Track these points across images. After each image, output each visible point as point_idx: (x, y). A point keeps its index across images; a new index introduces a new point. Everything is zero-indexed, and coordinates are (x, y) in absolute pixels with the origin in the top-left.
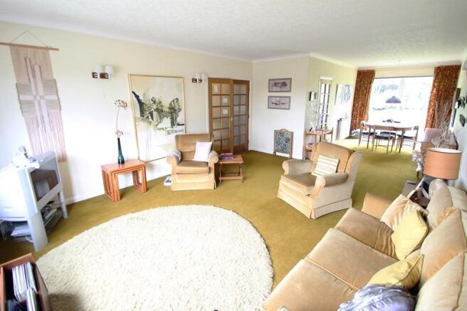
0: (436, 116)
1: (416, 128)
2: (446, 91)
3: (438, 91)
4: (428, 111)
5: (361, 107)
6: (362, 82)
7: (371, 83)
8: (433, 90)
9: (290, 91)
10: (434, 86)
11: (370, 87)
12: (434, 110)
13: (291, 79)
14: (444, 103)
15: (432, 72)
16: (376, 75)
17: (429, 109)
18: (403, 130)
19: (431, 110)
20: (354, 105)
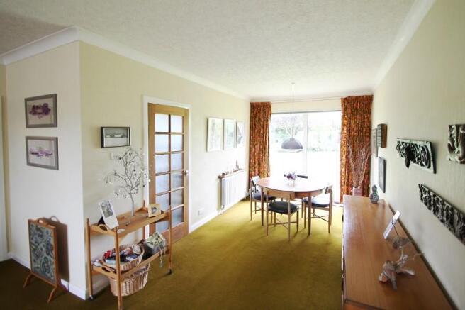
0: (353, 166)
1: (329, 191)
2: (359, 131)
3: (349, 130)
4: (341, 160)
5: (259, 153)
6: (257, 119)
7: (267, 119)
8: (343, 129)
9: (55, 125)
10: (344, 125)
11: (267, 126)
12: (347, 158)
13: (55, 96)
14: (360, 148)
15: (338, 105)
16: (273, 110)
17: (342, 156)
18: (309, 194)
19: (344, 158)
20: (250, 150)
